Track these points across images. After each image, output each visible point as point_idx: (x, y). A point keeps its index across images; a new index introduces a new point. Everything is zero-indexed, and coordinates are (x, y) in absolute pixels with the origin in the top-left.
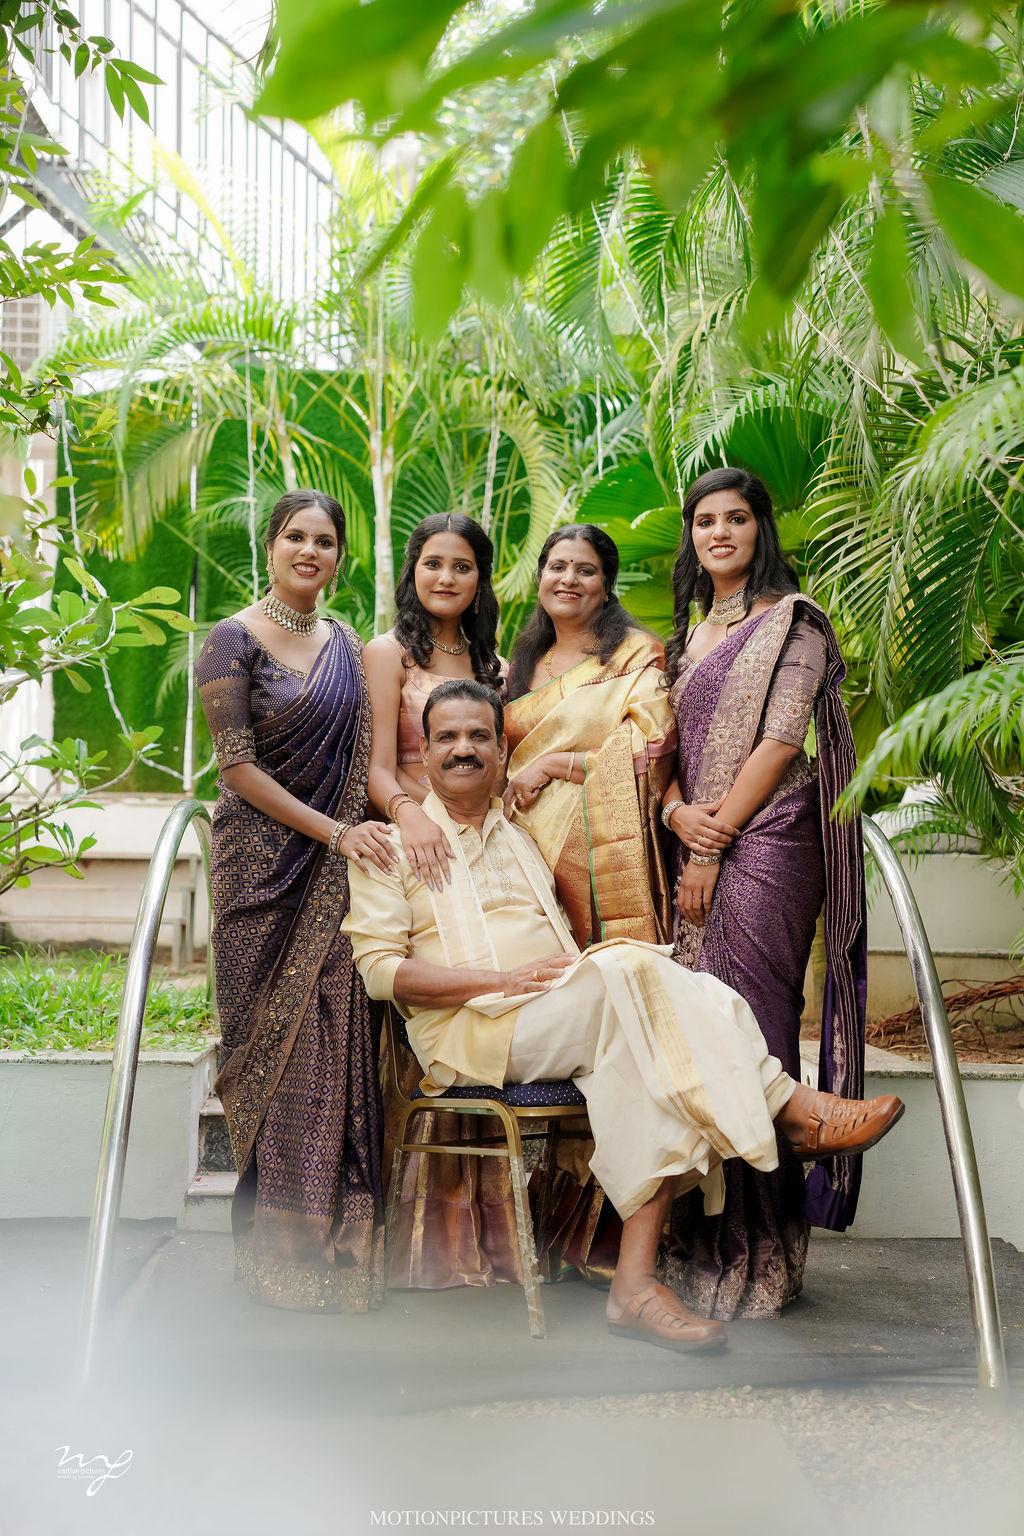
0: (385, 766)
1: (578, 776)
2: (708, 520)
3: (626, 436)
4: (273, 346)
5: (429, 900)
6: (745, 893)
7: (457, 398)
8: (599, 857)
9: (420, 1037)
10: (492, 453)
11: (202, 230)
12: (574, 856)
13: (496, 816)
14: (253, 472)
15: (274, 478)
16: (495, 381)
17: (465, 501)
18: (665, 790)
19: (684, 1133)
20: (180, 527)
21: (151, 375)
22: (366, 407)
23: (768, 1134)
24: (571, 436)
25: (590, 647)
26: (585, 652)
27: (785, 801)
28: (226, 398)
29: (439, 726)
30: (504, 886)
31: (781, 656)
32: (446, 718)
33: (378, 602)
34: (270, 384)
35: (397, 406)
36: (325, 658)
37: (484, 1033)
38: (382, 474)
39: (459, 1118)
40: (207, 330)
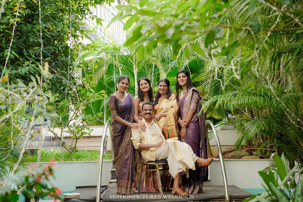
0: (136, 115)
1: (165, 116)
2: (180, 77)
3: (175, 64)
4: (117, 52)
5: (143, 134)
6: (190, 132)
7: (147, 58)
8: (169, 128)
9: (143, 154)
10: (153, 67)
11: (105, 33)
12: (165, 128)
13: (153, 121)
14: (115, 72)
15: (118, 73)
16: (153, 56)
17: (149, 75)
18: (178, 118)
19: (182, 165)
20: (103, 81)
21: (98, 57)
22: (133, 61)
23: (194, 165)
24: (166, 64)
25: (166, 97)
26: (165, 98)
27: (195, 118)
28: (110, 60)
29: (144, 109)
30: (154, 132)
31: (192, 97)
32: (145, 107)
33: (136, 92)
34: (117, 58)
35: (138, 60)
36: (127, 99)
37: (152, 153)
38: (135, 72)
39: (150, 165)
40: (107, 50)
